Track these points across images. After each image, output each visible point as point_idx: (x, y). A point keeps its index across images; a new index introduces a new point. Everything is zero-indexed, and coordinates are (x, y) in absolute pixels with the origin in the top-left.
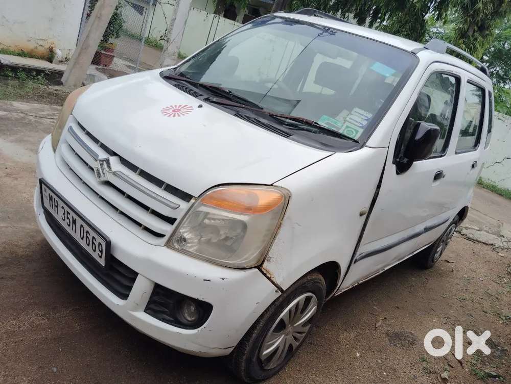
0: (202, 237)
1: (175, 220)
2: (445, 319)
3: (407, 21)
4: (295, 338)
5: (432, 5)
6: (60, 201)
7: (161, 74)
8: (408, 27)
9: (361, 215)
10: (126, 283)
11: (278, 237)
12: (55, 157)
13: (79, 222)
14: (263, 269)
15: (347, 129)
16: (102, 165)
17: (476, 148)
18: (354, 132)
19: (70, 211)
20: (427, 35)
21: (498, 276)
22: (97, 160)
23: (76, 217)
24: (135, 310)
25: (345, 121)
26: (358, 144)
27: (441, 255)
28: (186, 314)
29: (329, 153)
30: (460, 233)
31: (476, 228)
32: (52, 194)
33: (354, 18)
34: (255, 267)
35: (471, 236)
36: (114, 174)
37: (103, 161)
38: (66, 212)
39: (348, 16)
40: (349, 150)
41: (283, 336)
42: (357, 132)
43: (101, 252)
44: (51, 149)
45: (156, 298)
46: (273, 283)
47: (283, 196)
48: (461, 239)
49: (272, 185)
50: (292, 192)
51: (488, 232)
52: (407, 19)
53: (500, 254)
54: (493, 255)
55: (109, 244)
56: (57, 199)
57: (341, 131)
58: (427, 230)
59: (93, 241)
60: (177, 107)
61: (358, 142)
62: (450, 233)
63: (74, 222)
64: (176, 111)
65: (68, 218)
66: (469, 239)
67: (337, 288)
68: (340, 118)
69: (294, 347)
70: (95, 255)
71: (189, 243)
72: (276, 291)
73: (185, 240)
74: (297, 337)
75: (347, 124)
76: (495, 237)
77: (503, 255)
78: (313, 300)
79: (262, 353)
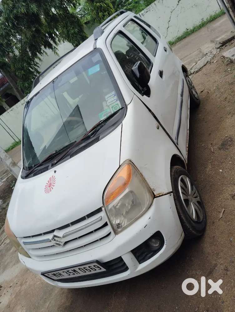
0: (123, 214)
1: (106, 223)
2: (229, 115)
3: (66, 23)
4: (196, 197)
5: (65, 4)
6: (59, 272)
7: (22, 178)
8: (69, 25)
9: (158, 128)
10: (121, 264)
11: (146, 179)
12: (33, 259)
13: (77, 269)
14: (157, 196)
15: (113, 108)
16: (55, 240)
17: (158, 43)
18: (117, 106)
19: (67, 270)
20: (78, 15)
21: (225, 72)
22: (51, 241)
23: (72, 269)
24: (137, 268)
25: (109, 106)
26: (124, 108)
27: (197, 93)
28: (154, 245)
29: (120, 125)
30: (191, 74)
31: (195, 64)
32: (53, 273)
33: (46, 48)
34: (154, 199)
35: (197, 70)
36: (64, 237)
37: (53, 238)
38: (67, 272)
39: (43, 51)
40: (125, 115)
41: (191, 203)
42: (118, 104)
43: (98, 267)
44: (28, 258)
45: (137, 255)
46: (166, 194)
47: (129, 164)
48: (194, 76)
49: (120, 166)
50: (129, 159)
51: (199, 60)
52: (64, 23)
53: (215, 62)
54: (213, 66)
55: (97, 262)
56: (57, 272)
57: (113, 112)
58: (182, 95)
59: (90, 268)
60: (48, 183)
61: (123, 107)
62: (189, 82)
63: (74, 271)
64: (50, 185)
65: (70, 273)
66: (197, 72)
67: (184, 161)
68: (105, 108)
69: (199, 200)
70: (98, 271)
71: (122, 223)
72: (170, 195)
73: (119, 224)
74: (196, 196)
75: (111, 106)
76: (204, 57)
77: (216, 61)
78: (184, 178)
79: (193, 219)
